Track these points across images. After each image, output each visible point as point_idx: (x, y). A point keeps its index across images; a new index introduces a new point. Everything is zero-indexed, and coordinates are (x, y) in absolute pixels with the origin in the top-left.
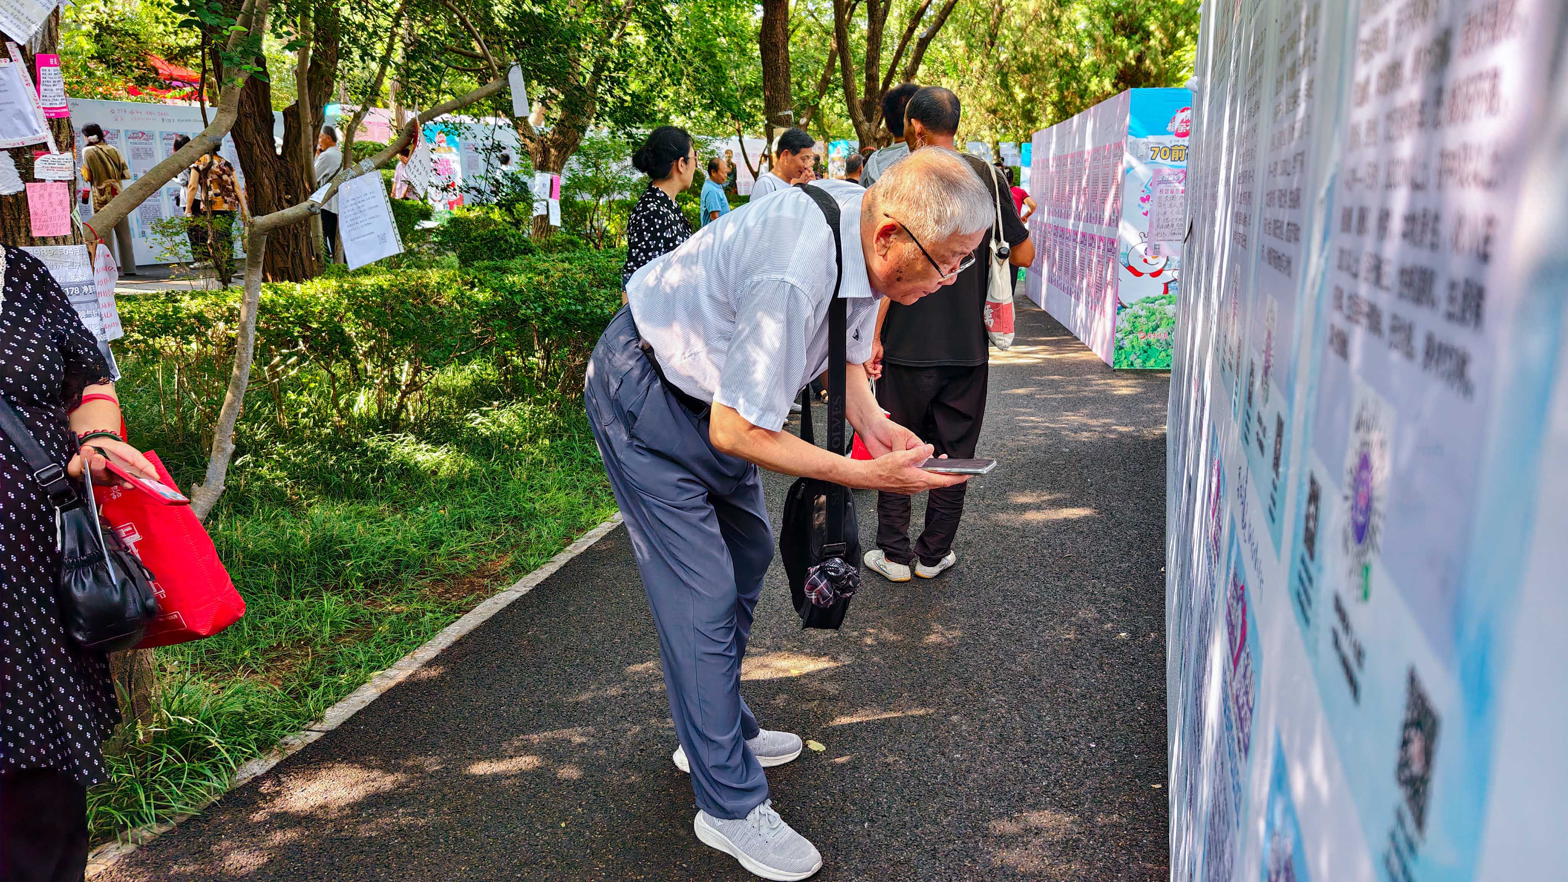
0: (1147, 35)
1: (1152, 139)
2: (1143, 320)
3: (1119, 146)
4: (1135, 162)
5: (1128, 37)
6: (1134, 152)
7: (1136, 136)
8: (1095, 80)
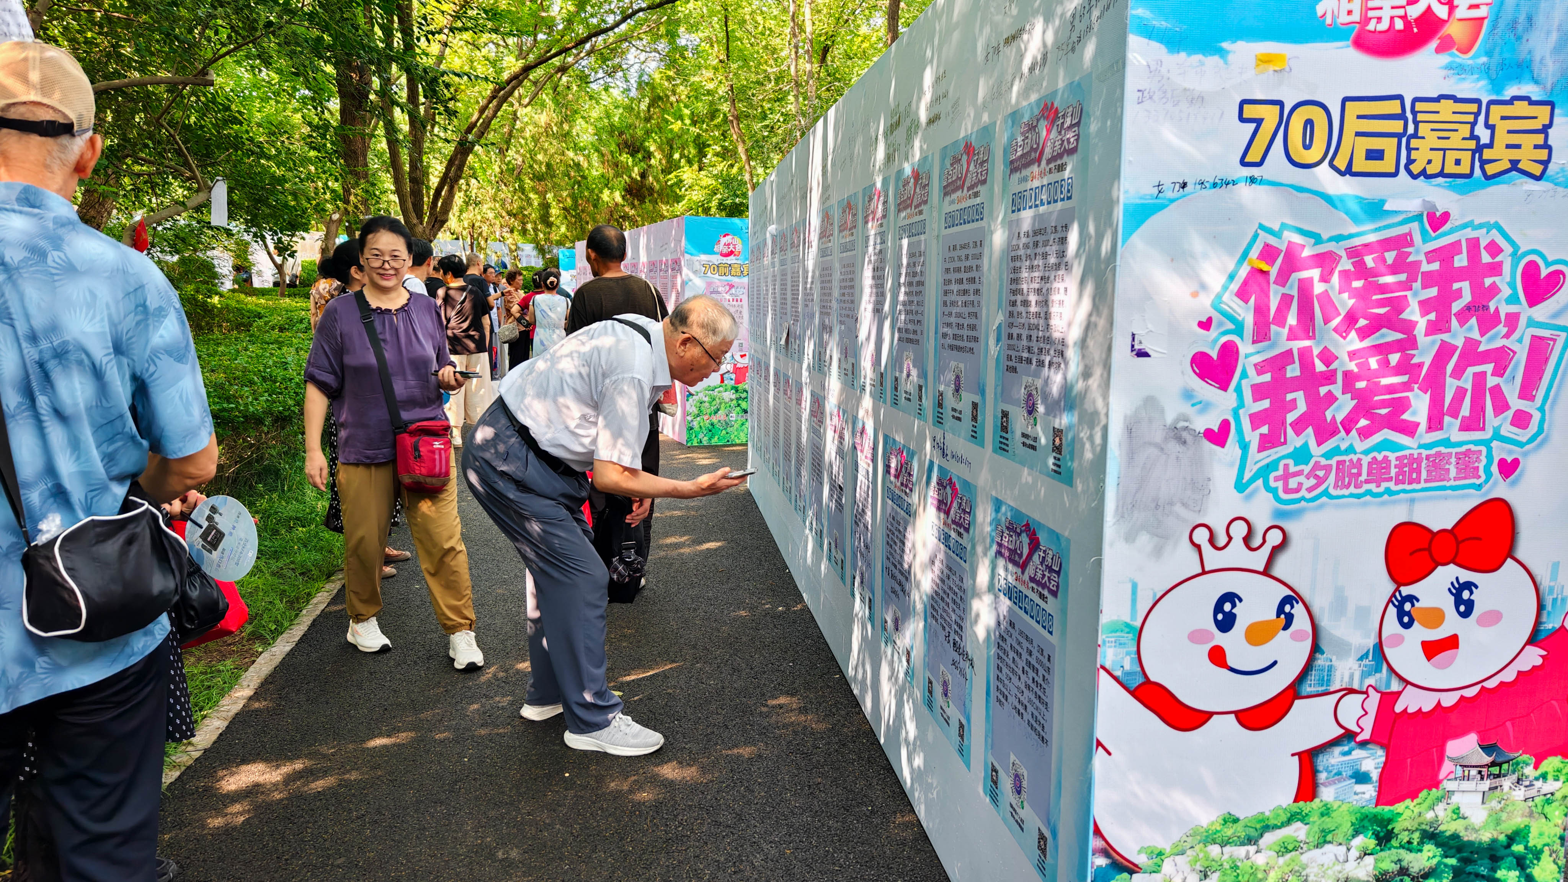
0: (649, 155)
1: (704, 258)
2: (707, 404)
3: (677, 262)
4: (692, 276)
5: (632, 155)
6: (690, 265)
7: (691, 254)
8: (606, 192)
